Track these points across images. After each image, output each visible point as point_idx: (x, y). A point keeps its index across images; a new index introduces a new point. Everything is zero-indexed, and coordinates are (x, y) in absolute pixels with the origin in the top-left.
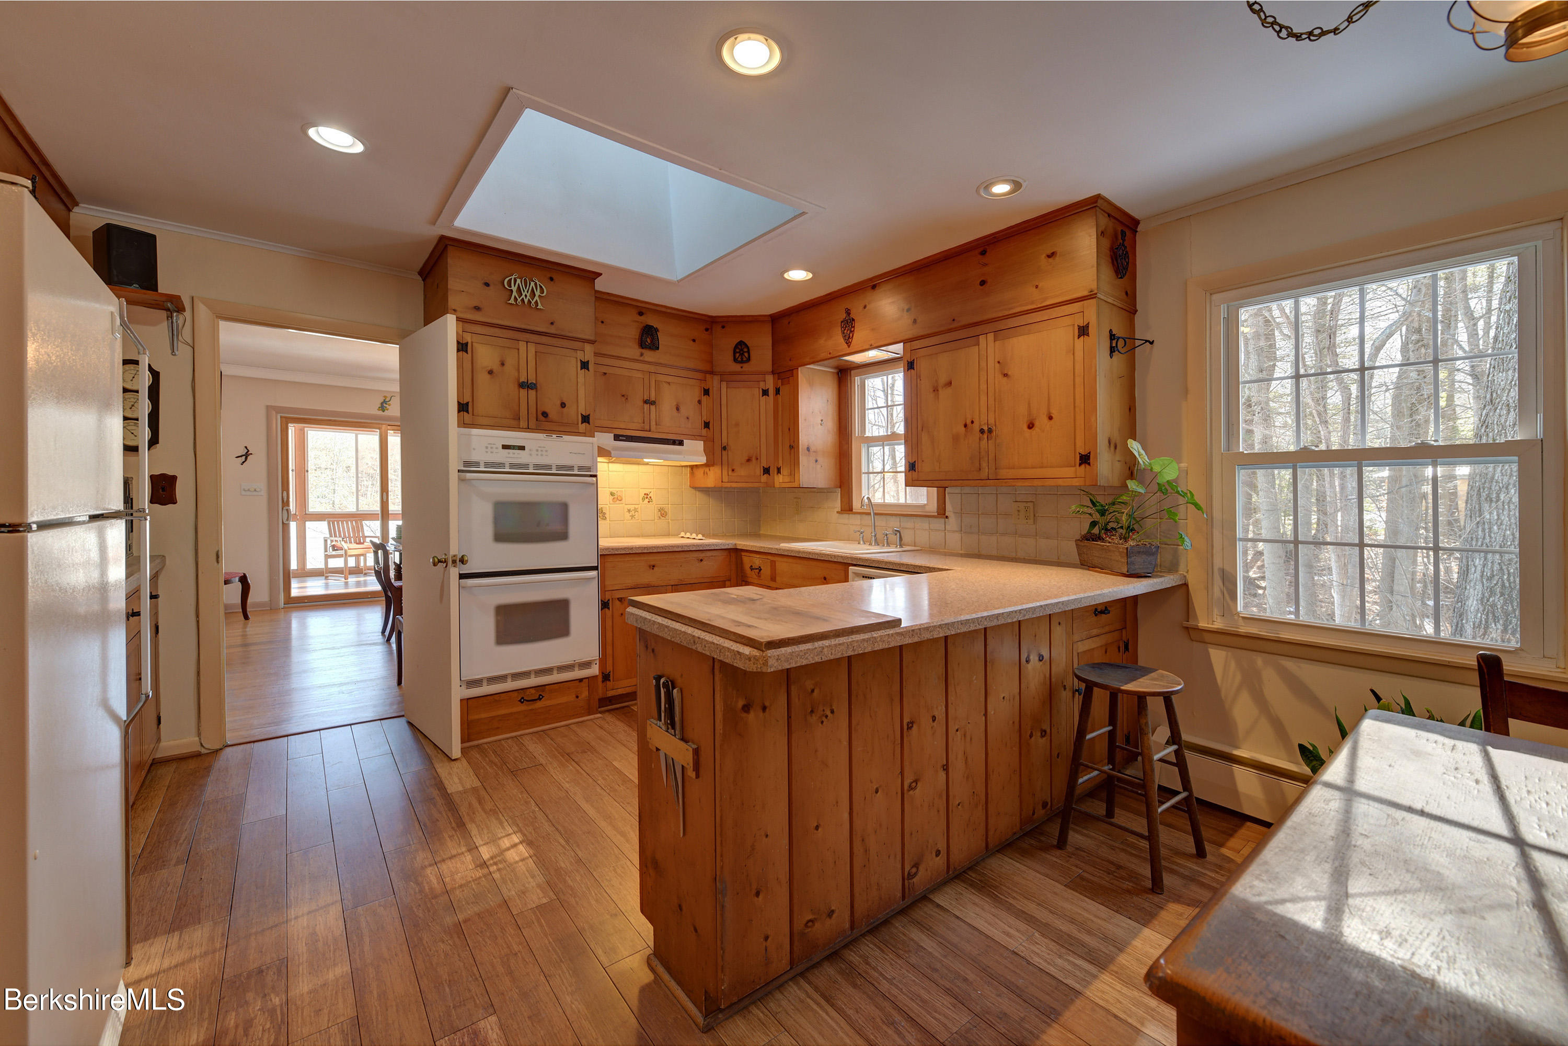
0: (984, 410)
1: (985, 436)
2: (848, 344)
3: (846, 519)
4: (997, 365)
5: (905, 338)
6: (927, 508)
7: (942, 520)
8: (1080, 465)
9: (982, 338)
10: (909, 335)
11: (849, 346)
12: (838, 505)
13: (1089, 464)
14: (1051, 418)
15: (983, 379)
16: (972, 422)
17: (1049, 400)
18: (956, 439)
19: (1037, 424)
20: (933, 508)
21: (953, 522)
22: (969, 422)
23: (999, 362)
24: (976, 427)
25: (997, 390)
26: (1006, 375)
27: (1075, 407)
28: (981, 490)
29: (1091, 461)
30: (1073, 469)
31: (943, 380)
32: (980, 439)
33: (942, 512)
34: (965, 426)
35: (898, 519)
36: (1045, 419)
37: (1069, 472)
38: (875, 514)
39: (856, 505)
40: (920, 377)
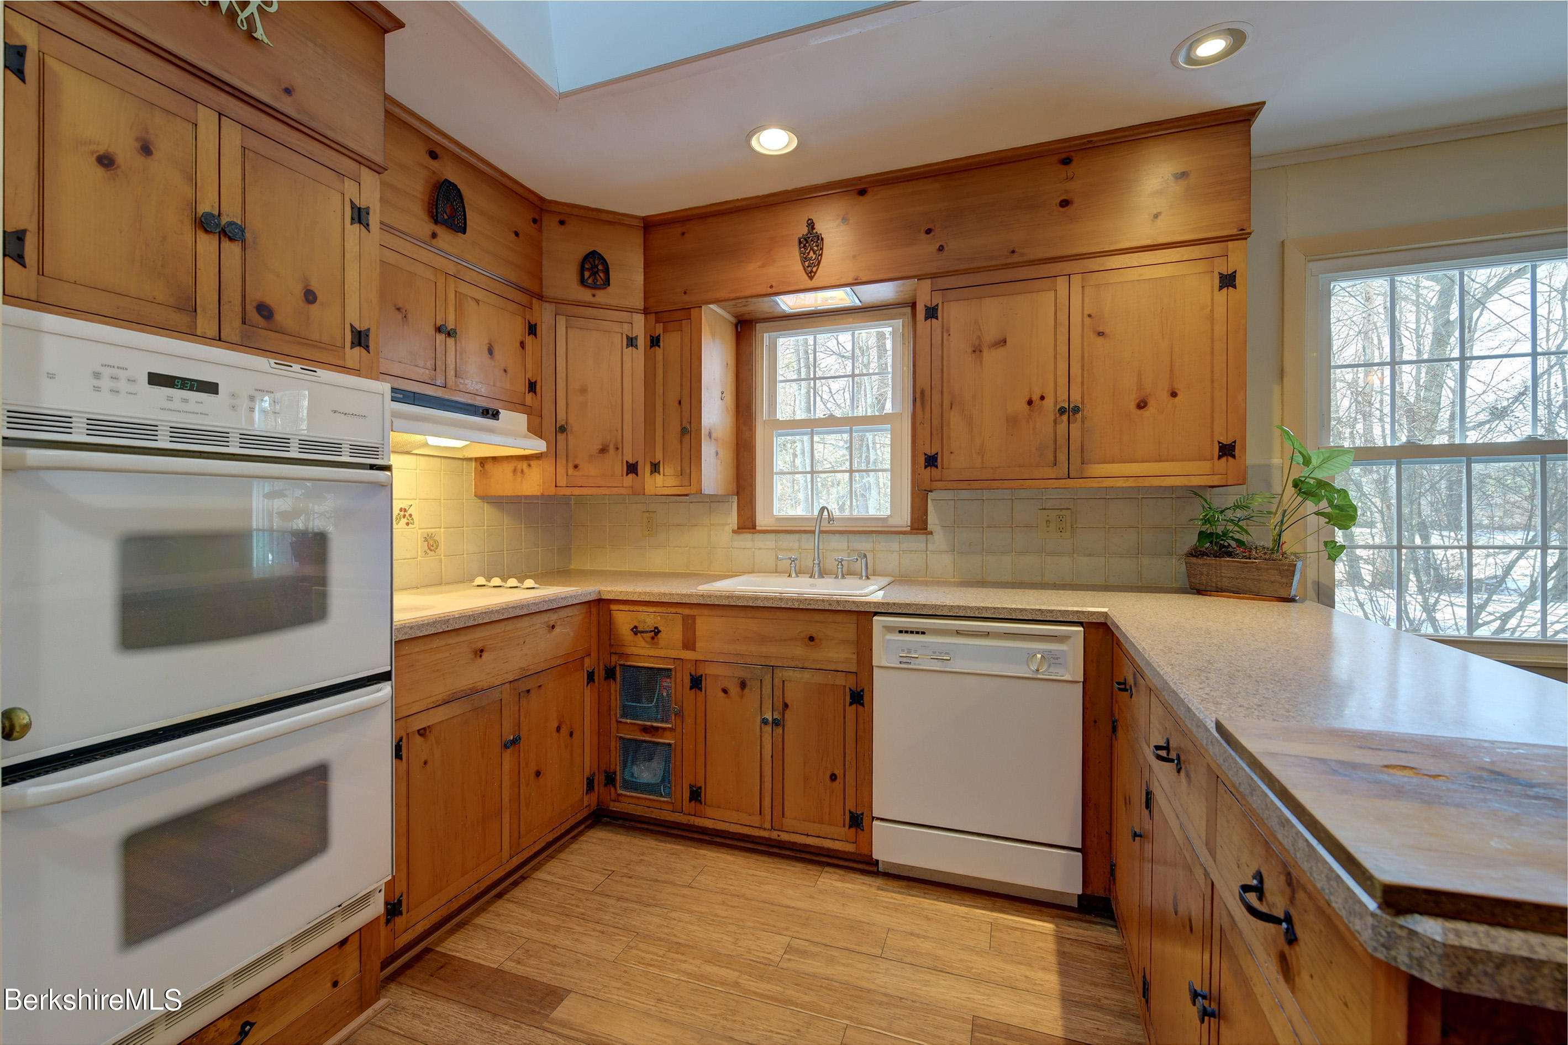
0: (1063, 380)
1: (1065, 417)
2: (811, 275)
3: (746, 540)
4: (1087, 320)
5: (919, 273)
6: (891, 522)
7: (922, 538)
8: (1220, 457)
9: (1061, 283)
10: (931, 268)
11: (811, 278)
12: (733, 519)
13: (1234, 457)
14: (1174, 394)
15: (1063, 337)
16: (1042, 398)
17: (1172, 371)
18: (1012, 422)
19: (1152, 403)
20: (904, 518)
21: (939, 538)
22: (1036, 398)
23: (1090, 316)
24: (1049, 403)
25: (1086, 355)
26: (1101, 334)
27: (1212, 381)
28: (986, 494)
29: (1237, 453)
30: (1208, 464)
31: (991, 334)
32: (1055, 422)
33: (919, 525)
34: (1030, 403)
35: (845, 537)
36: (1165, 395)
37: (1205, 466)
39: (762, 521)
40: (948, 331)
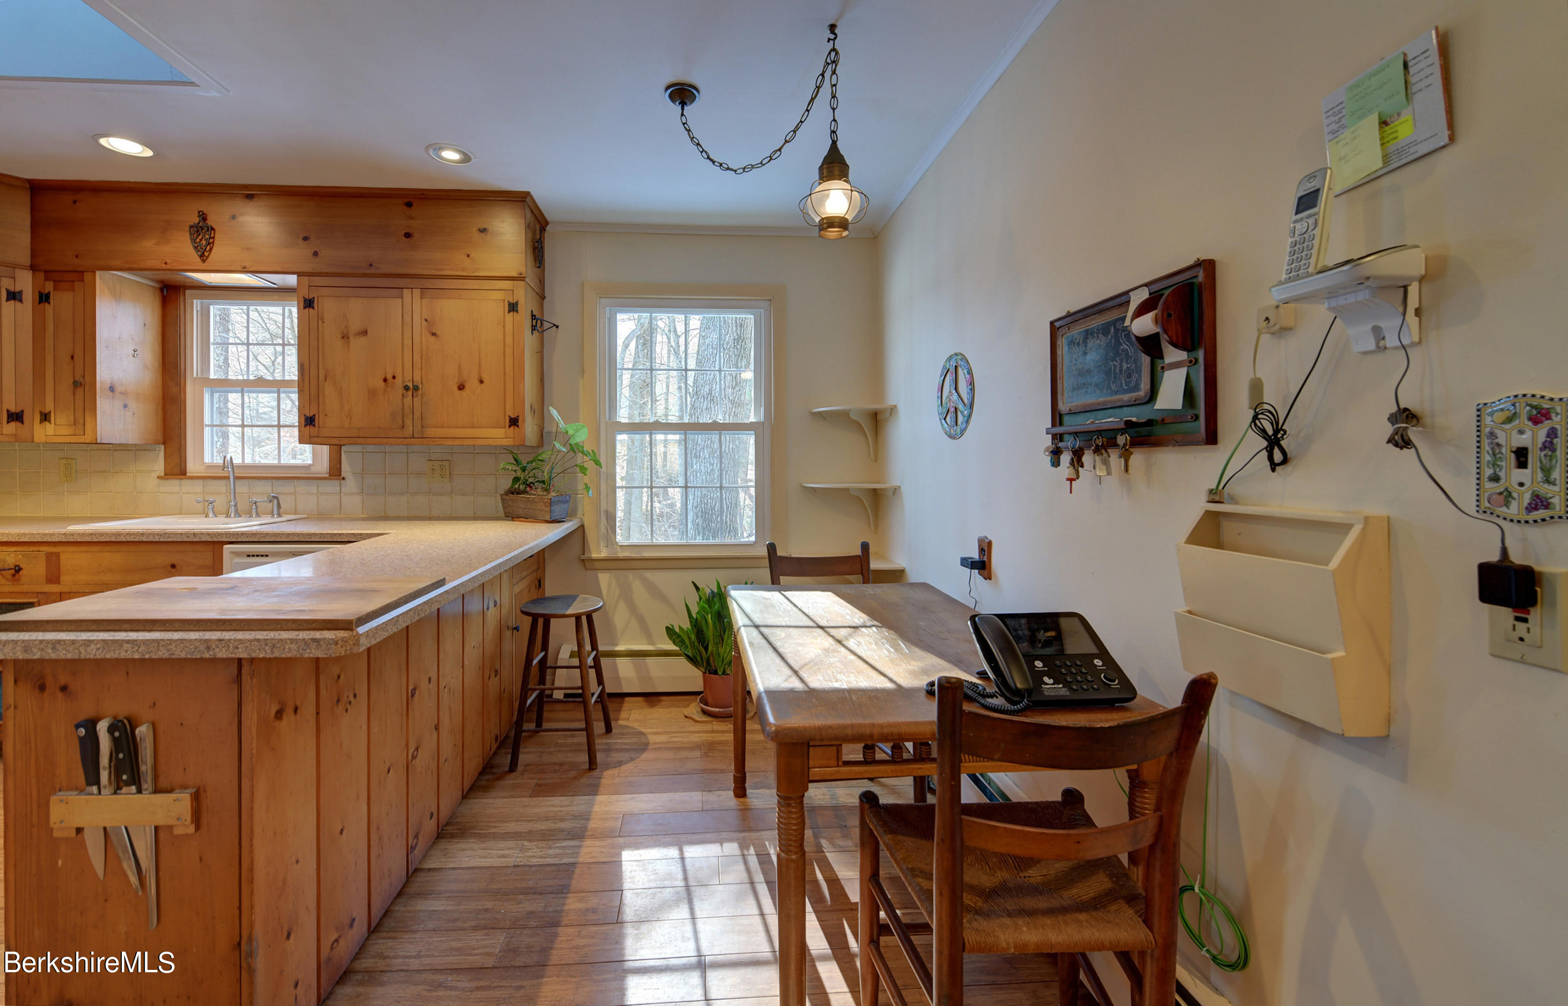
0: (408, 365)
1: (410, 393)
2: (203, 257)
3: (174, 485)
4: (424, 323)
5: (299, 270)
6: (313, 469)
7: (337, 482)
8: (510, 426)
9: (406, 292)
10: (307, 268)
11: (204, 261)
12: (159, 466)
13: (518, 426)
14: (481, 382)
15: (408, 335)
16: (394, 377)
17: (480, 365)
18: (372, 393)
19: (467, 386)
20: (323, 466)
21: (351, 483)
22: (389, 377)
23: (426, 320)
24: (399, 382)
25: (424, 349)
26: (434, 334)
27: (505, 374)
28: (388, 449)
29: (520, 423)
30: (504, 430)
31: (355, 326)
32: (403, 396)
33: (335, 472)
34: (385, 380)
35: (269, 483)
36: (477, 383)
37: (500, 432)
38: (236, 478)
39: (192, 467)
40: (322, 319)
